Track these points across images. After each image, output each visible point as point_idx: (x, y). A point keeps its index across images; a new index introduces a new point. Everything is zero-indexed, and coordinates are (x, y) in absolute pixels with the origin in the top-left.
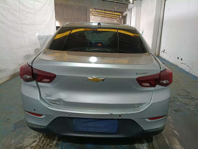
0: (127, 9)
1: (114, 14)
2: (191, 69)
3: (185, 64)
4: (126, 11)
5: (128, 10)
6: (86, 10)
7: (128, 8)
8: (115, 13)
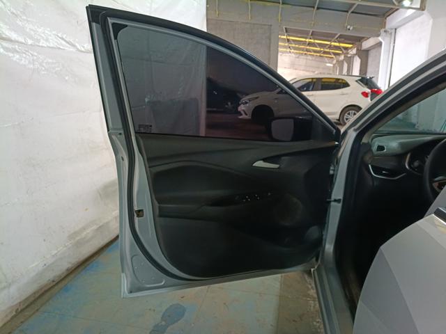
0: (382, 30)
4: (379, 36)
5: (385, 31)
6: (270, 34)
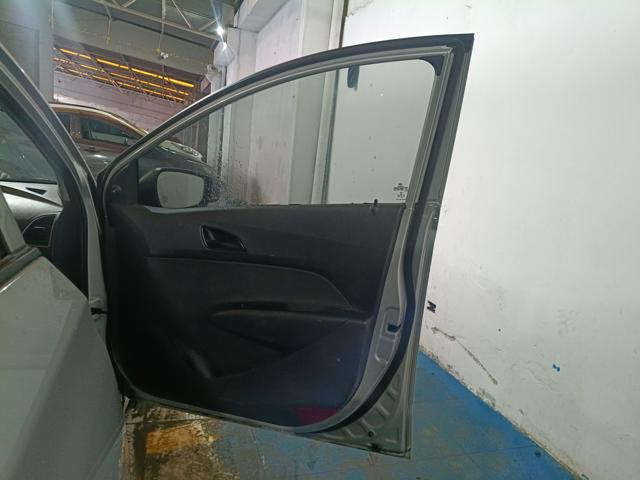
0: (209, 66)
1: (169, 84)
2: (495, 382)
3: (453, 338)
5: (213, 68)
7: (215, 63)
8: (172, 80)
